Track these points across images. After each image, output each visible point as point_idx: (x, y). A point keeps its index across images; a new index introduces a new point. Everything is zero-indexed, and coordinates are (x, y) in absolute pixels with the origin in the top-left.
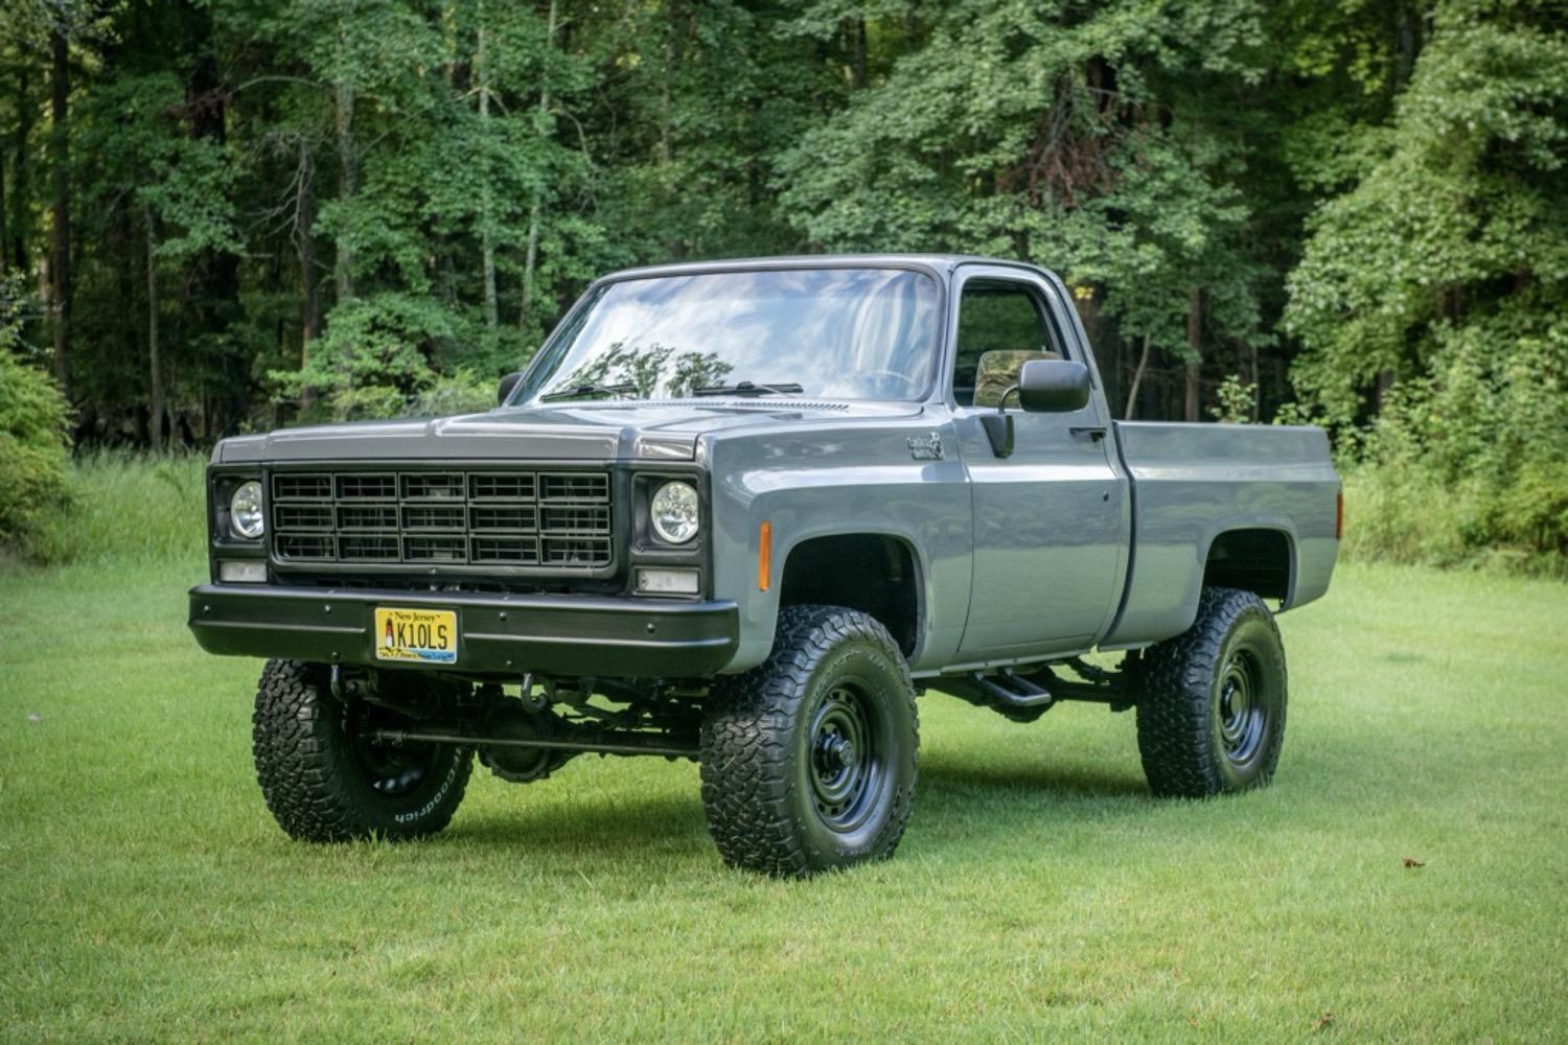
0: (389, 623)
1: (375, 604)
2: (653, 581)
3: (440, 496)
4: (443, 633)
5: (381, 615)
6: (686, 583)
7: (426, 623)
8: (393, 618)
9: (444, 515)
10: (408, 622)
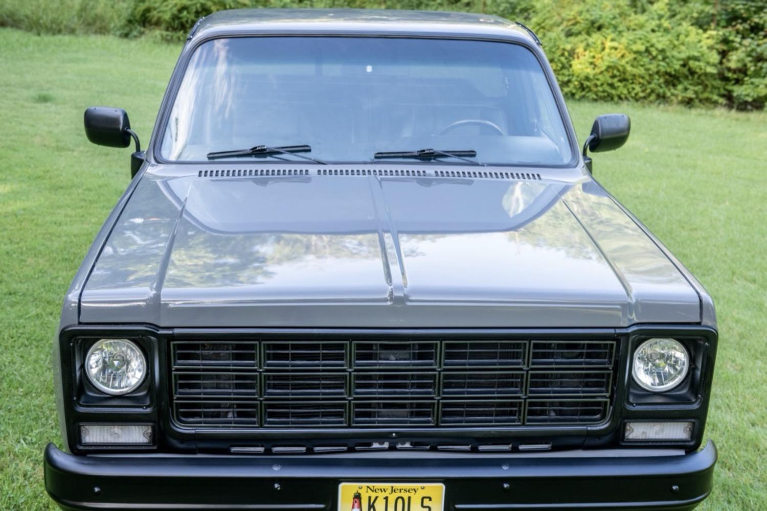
0: (358, 497)
1: (338, 481)
2: (637, 431)
3: (393, 360)
4: (427, 502)
5: (346, 491)
6: (678, 431)
7: (405, 496)
8: (362, 492)
9: (391, 380)
10: (382, 495)
